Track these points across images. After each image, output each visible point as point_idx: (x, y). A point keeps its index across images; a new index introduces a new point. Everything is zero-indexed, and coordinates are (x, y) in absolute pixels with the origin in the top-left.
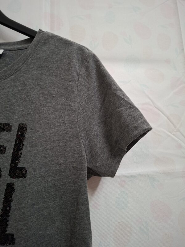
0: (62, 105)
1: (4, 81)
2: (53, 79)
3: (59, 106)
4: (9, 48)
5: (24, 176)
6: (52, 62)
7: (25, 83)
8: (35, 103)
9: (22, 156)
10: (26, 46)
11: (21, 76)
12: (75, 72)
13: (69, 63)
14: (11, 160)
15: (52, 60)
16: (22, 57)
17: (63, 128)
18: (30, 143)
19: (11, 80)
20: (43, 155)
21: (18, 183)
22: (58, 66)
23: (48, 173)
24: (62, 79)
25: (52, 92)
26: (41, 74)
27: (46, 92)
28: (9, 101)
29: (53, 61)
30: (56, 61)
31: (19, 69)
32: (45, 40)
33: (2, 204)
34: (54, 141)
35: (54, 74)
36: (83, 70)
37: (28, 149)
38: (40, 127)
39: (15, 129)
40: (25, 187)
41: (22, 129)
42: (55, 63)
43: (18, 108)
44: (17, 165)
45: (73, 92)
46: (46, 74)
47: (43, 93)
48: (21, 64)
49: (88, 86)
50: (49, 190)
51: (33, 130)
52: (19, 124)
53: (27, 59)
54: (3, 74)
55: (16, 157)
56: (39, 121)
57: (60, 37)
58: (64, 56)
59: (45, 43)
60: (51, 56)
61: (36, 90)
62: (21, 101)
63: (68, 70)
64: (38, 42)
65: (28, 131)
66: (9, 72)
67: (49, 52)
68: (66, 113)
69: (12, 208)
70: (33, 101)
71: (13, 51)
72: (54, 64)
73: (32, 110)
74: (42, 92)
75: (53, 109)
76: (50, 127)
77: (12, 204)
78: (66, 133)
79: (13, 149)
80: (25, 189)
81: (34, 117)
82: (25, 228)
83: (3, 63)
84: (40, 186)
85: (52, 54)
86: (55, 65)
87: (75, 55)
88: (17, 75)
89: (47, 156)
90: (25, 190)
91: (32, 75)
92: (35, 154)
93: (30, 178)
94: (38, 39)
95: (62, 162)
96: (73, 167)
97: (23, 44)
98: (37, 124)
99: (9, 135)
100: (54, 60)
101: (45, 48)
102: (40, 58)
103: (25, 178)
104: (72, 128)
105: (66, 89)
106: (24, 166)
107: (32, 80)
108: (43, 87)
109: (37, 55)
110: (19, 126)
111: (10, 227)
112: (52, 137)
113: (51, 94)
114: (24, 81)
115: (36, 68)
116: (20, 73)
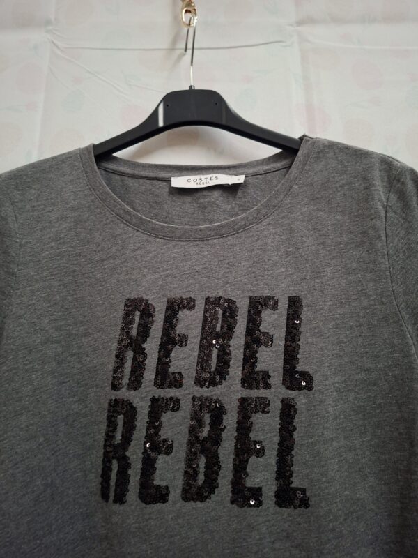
0: (358, 262)
1: (258, 226)
2: (338, 217)
3: (354, 265)
4: (251, 171)
5: (309, 387)
6: (334, 189)
7: (291, 228)
8: (311, 260)
9: (301, 351)
10: (279, 165)
11: (284, 217)
12: (379, 203)
13: (366, 188)
14: (283, 358)
15: (334, 186)
16: (283, 184)
17: (365, 303)
18: (310, 329)
19: (269, 224)
20: (335, 351)
21: (300, 399)
22: (344, 195)
23: (347, 385)
24: (356, 216)
25: (339, 240)
26: (318, 210)
27: (329, 241)
28: (268, 258)
29: (336, 187)
30: (340, 186)
31: (279, 205)
32: (319, 153)
33: (278, 434)
34: (351, 327)
35: (339, 209)
36: (393, 198)
37: (310, 340)
38: (325, 302)
39: (283, 305)
40: (314, 406)
41: (295, 305)
42: (339, 189)
43: (283, 270)
44: (295, 367)
45: (379, 238)
46: (324, 210)
47: (323, 243)
48: (282, 196)
49: (406, 225)
50: (353, 417)
51: (313, 308)
52: (289, 297)
53: (291, 187)
54: (255, 216)
55: (291, 355)
56: (322, 291)
57: (344, 144)
58: (355, 177)
59: (318, 158)
60: (331, 179)
61: (310, 238)
62: (288, 259)
63: (367, 201)
64: (307, 156)
65: (305, 309)
66: (263, 211)
67: (327, 172)
68: (369, 276)
69: (296, 442)
70: (307, 257)
71: (258, 176)
72: (338, 191)
73: (307, 272)
74: (322, 241)
75: (343, 270)
76: (342, 302)
77: (296, 435)
78: (373, 313)
79: (284, 339)
80: (315, 410)
81: (312, 285)
82: (324, 479)
83: (245, 196)
84: (336, 406)
85: (332, 175)
86: (339, 193)
87: (377, 173)
88: (278, 215)
89: (342, 353)
90: (316, 412)
91: (302, 214)
92: (322, 350)
93: (321, 392)
94: (306, 152)
95: (370, 365)
96: (394, 376)
97: (272, 163)
98: (319, 297)
99: (276, 316)
100: (337, 185)
101: (318, 167)
102: (312, 184)
103: (311, 390)
104: (383, 303)
105: (364, 233)
106: (307, 370)
107: (303, 221)
108: (321, 233)
109: (307, 178)
110: (289, 300)
111: (296, 477)
112: (347, 320)
113: (338, 244)
114: (289, 224)
115: (306, 201)
116: (282, 212)
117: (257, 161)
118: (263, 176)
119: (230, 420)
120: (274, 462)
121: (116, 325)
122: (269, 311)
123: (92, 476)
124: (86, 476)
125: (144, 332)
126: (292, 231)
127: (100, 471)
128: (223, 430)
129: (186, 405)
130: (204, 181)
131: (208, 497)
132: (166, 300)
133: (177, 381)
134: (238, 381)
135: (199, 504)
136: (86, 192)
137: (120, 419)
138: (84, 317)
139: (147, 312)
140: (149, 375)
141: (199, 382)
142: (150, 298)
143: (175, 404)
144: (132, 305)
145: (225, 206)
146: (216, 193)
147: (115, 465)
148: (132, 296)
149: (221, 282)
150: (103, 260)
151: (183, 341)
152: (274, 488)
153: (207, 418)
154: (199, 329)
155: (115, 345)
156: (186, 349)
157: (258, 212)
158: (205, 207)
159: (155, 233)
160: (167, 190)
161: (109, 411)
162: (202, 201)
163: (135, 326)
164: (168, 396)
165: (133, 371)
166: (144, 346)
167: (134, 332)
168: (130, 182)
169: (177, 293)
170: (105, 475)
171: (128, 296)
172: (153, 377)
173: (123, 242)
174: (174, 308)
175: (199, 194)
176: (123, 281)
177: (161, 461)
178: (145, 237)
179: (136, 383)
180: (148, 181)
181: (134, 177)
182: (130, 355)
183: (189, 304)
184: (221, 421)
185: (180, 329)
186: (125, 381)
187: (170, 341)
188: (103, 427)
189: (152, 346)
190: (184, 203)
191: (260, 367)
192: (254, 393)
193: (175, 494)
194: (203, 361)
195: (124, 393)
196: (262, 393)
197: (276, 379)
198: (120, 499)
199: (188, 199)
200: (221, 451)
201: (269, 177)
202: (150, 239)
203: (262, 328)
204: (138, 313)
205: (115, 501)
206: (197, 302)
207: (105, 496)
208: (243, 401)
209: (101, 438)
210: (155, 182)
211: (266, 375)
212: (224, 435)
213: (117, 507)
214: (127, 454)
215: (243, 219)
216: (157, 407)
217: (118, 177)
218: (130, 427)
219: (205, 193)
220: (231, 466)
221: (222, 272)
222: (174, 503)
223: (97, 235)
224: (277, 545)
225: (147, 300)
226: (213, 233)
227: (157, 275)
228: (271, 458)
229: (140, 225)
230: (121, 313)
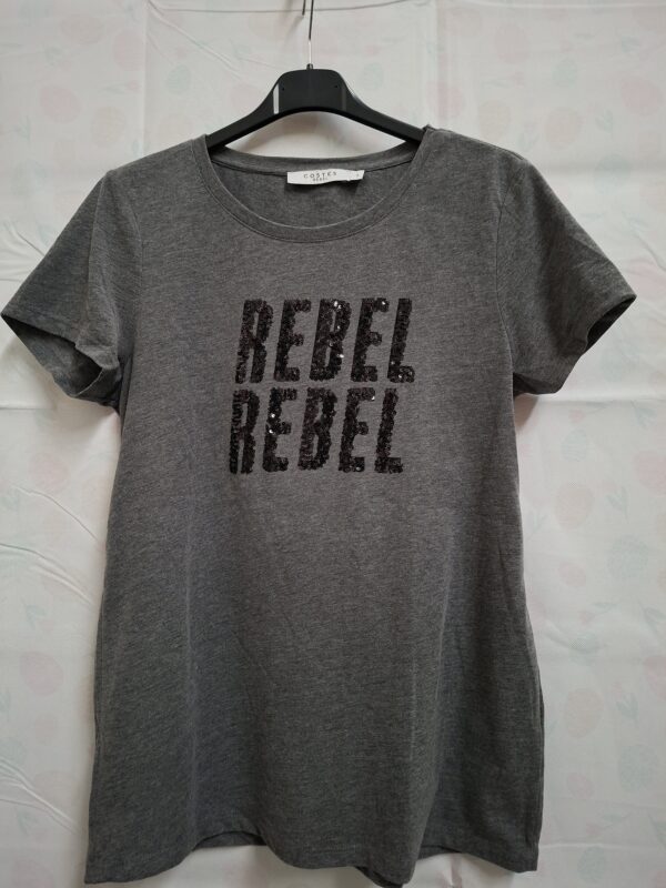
0: (469, 265)
1: (373, 227)
2: (454, 218)
3: (464, 267)
4: (372, 165)
5: (411, 379)
6: (453, 188)
7: (407, 229)
8: (424, 263)
9: (406, 349)
10: (401, 158)
11: (400, 218)
12: (494, 204)
13: (483, 187)
14: (389, 354)
15: (452, 184)
17: (470, 305)
18: (417, 329)
19: (385, 225)
20: (438, 349)
21: (402, 390)
22: (462, 194)
23: (445, 379)
24: (470, 218)
25: (453, 242)
26: (434, 211)
27: (442, 243)
28: (382, 260)
29: (454, 186)
30: (459, 185)
31: (396, 205)
32: (440, 147)
33: (381, 417)
34: (455, 328)
35: (456, 210)
36: (510, 197)
37: (415, 339)
38: (433, 304)
39: (393, 307)
40: (413, 395)
41: (405, 306)
42: (458, 188)
43: (396, 273)
44: (400, 363)
45: (491, 240)
46: (441, 211)
47: (437, 245)
48: (400, 196)
49: (519, 227)
50: (448, 406)
51: (421, 309)
52: (400, 299)
53: (409, 186)
54: (371, 216)
55: (397, 352)
56: (431, 294)
57: (466, 138)
58: (475, 175)
59: (439, 152)
60: (451, 177)
61: (425, 240)
62: (402, 261)
63: (482, 200)
64: (428, 151)
65: (413, 310)
66: (380, 211)
67: (447, 169)
68: (477, 278)
69: (395, 423)
70: (420, 260)
71: (379, 171)
72: (457, 190)
73: (419, 275)
74: (436, 243)
75: (453, 273)
76: (449, 304)
77: (395, 418)
78: (476, 314)
79: (392, 339)
80: (414, 398)
81: (422, 288)
82: (416, 451)
83: (364, 195)
84: (433, 396)
85: (452, 172)
86: (458, 193)
87: (495, 171)
88: (394, 215)
89: (444, 351)
90: (414, 400)
91: (418, 215)
92: (426, 347)
93: (420, 383)
94: (427, 145)
95: (468, 362)
96: (489, 371)
97: (394, 155)
98: (428, 299)
99: (386, 317)
100: (457, 183)
101: (439, 163)
102: (430, 183)
103: (412, 382)
104: (487, 305)
105: (477, 235)
106: (410, 365)
107: (419, 222)
108: (436, 235)
109: (426, 176)
110: (400, 302)
111: (393, 449)
112: (452, 321)
113: (451, 246)
114: (405, 225)
115: (423, 200)
116: (399, 212)
117: (378, 154)
118: (384, 171)
119: (340, 408)
120: (376, 439)
121: (237, 326)
122: (379, 313)
123: (221, 456)
124: (216, 456)
125: (264, 332)
126: (407, 233)
127: (228, 450)
128: (334, 414)
129: (303, 396)
130: (321, 176)
131: (320, 465)
132: (283, 302)
133: (294, 376)
134: (348, 375)
135: (313, 471)
136: (202, 190)
137: (245, 407)
138: (207, 317)
139: (266, 314)
140: (269, 370)
141: (314, 376)
142: (269, 300)
143: (292, 394)
144: (250, 307)
145: (343, 205)
146: (334, 190)
147: (242, 444)
148: (251, 298)
149: (335, 285)
150: (221, 262)
151: (299, 340)
152: (375, 458)
153: (320, 406)
154: (314, 331)
155: (237, 344)
156: (302, 348)
157: (375, 212)
158: (322, 206)
159: (272, 234)
160: (282, 186)
161: (235, 401)
162: (319, 199)
163: (255, 326)
164: (287, 387)
165: (255, 367)
166: (264, 344)
167: (254, 331)
168: (244, 177)
169: (294, 296)
170: (234, 453)
171: (246, 298)
172: (273, 371)
173: (240, 243)
174: (290, 310)
175: (316, 191)
176: (242, 283)
177: (281, 439)
178: (262, 238)
179: (258, 375)
180: (263, 177)
181: (248, 171)
182: (251, 352)
183: (304, 306)
184: (332, 406)
185: (296, 330)
186: (248, 375)
187: (287, 341)
188: (230, 415)
189: (271, 346)
190: (300, 201)
191: (368, 363)
192: (361, 385)
193: (293, 464)
194: (317, 359)
195: (247, 385)
196: (369, 384)
197: (382, 373)
198: (247, 470)
199: (304, 197)
200: (331, 431)
201: (390, 172)
202: (266, 240)
203: (372, 329)
204: (257, 314)
205: (242, 472)
206: (313, 304)
207: (233, 469)
208: (351, 392)
209: (228, 424)
210: (271, 177)
211: (373, 370)
212: (335, 418)
213: (244, 476)
214: (252, 434)
215: (359, 220)
216: (277, 398)
217: (231, 172)
218: (253, 414)
219: (323, 190)
220: (339, 443)
221: (337, 275)
222: (292, 471)
223: (215, 236)
224: (375, 500)
225: (265, 302)
226: (329, 234)
227: (275, 278)
228: (373, 436)
229: (256, 226)
230: (241, 314)
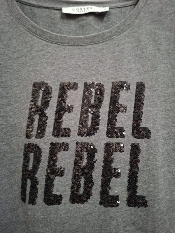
1: (118, 37)
2: (167, 33)
4: (113, 5)
6: (166, 16)
7: (139, 39)
8: (151, 59)
9: (143, 115)
10: (130, 3)
11: (134, 32)
14: (132, 119)
15: (165, 13)
16: (134, 11)
18: (150, 102)
19: (125, 36)
20: (164, 116)
21: (142, 143)
22: (172, 19)
23: (169, 136)
25: (168, 47)
26: (155, 28)
27: (162, 48)
28: (125, 57)
30: (169, 14)
31: (132, 24)
33: (129, 164)
34: (174, 101)
35: (168, 29)
37: (149, 109)
38: (159, 86)
39: (133, 88)
40: (151, 148)
42: (168, 16)
43: (134, 65)
44: (140, 125)
46: (159, 29)
47: (159, 49)
48: (133, 19)
51: (152, 89)
52: (137, 82)
53: (139, 13)
54: (116, 30)
55: (137, 117)
56: (157, 79)
60: (164, 9)
61: (151, 46)
62: (137, 58)
65: (146, 90)
66: (122, 28)
67: (161, 5)
69: (140, 169)
70: (149, 57)
71: (117, 9)
72: (168, 17)
73: (149, 67)
74: (158, 48)
75: (170, 66)
76: (169, 86)
77: (140, 165)
79: (133, 108)
80: (152, 150)
81: (151, 75)
82: (157, 191)
83: (109, 21)
84: (163, 148)
85: (165, 7)
86: (169, 19)
88: (131, 30)
89: (167, 117)
90: (152, 151)
91: (146, 31)
92: (156, 114)
93: (155, 139)
98: (155, 82)
99: (129, 94)
100: (168, 13)
102: (152, 12)
103: (149, 138)
106: (147, 127)
107: (146, 35)
108: (158, 43)
109: (149, 8)
110: (137, 84)
111: (140, 189)
112: (171, 97)
113: (167, 50)
114: (138, 37)
115: (148, 22)
116: (134, 28)
118: (120, 9)
119: (100, 156)
120: (126, 181)
121: (27, 99)
122: (124, 91)
123: (16, 188)
124: (12, 188)
125: (46, 104)
126: (140, 41)
127: (20, 185)
128: (95, 162)
129: (73, 147)
130: (83, 10)
131: (86, 201)
132: (59, 83)
133: (67, 133)
134: (105, 133)
135: (81, 205)
136: (8, 14)
137: (32, 155)
138: (8, 93)
139: (48, 92)
140: (49, 129)
141: (80, 134)
142: (50, 82)
143: (65, 147)
144: (37, 86)
145: (96, 27)
146: (91, 18)
147: (29, 182)
148: (38, 81)
149: (94, 73)
150: (18, 58)
151: (70, 109)
152: (126, 196)
153: (85, 155)
154: (81, 102)
155: (27, 111)
156: (72, 114)
157: (118, 27)
158: (83, 27)
159: (52, 40)
160: (59, 16)
161: (25, 151)
162: (82, 23)
163: (40, 99)
164: (61, 142)
165: (39, 126)
166: (45, 112)
167: (39, 103)
168: (36, 10)
169: (66, 80)
170: (23, 187)
171: (35, 81)
172: (52, 130)
173: (31, 46)
174: (64, 89)
175: (80, 19)
176: (31, 71)
177: (57, 180)
178: (45, 43)
179: (41, 134)
180: (47, 10)
181: (38, 7)
182: (37, 117)
183: (74, 86)
184: (94, 156)
185: (69, 102)
186: (34, 133)
187: (61, 110)
188: (21, 160)
189: (51, 112)
190: (70, 24)
191: (118, 125)
192: (114, 140)
193: (66, 199)
194: (82, 122)
195: (33, 140)
196: (119, 140)
197: (128, 133)
198: (32, 201)
199: (72, 23)
200: (94, 174)
201: (123, 10)
202: (48, 44)
203: (120, 102)
204: (41, 92)
205: (29, 203)
206: (79, 85)
207: (24, 200)
208: (107, 145)
209: (20, 166)
210: (52, 11)
211: (122, 130)
212: (96, 165)
213: (30, 206)
214: (36, 176)
215: (108, 32)
216: (54, 149)
217: (29, 7)
218: (38, 160)
219: (84, 18)
220: (100, 183)
221: (95, 67)
222: (65, 204)
223: (14, 41)
224: (127, 228)
225: (47, 84)
226: (89, 41)
227: (53, 68)
228: (124, 179)
229: (42, 35)
230: (30, 91)
